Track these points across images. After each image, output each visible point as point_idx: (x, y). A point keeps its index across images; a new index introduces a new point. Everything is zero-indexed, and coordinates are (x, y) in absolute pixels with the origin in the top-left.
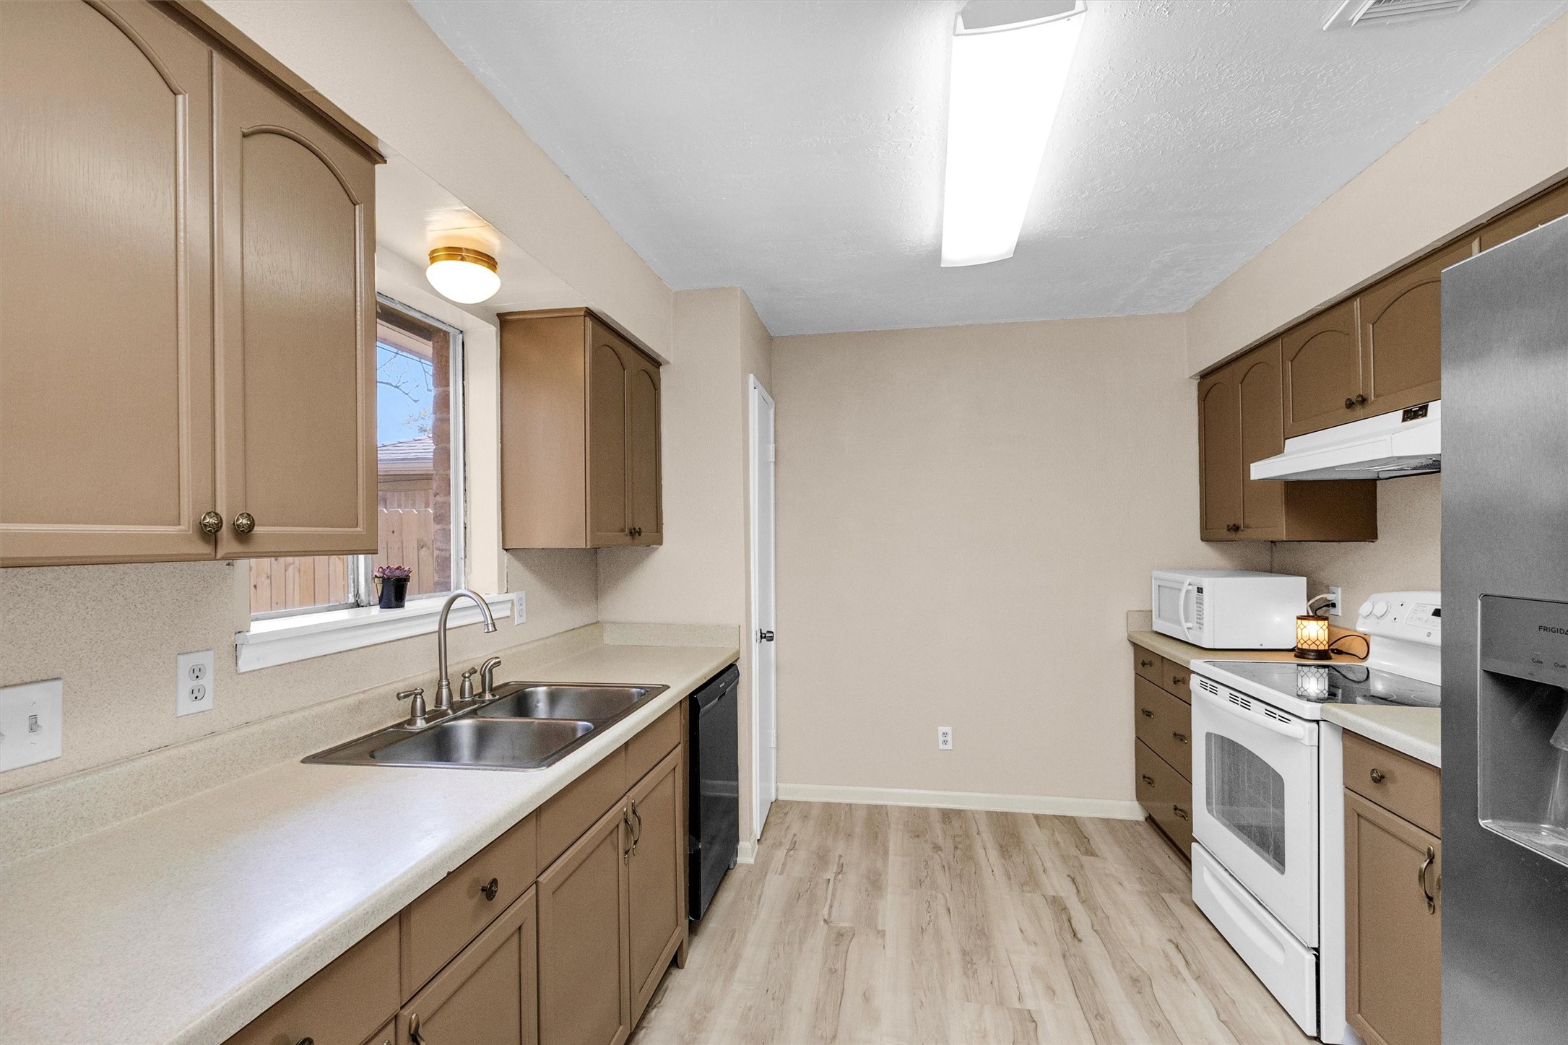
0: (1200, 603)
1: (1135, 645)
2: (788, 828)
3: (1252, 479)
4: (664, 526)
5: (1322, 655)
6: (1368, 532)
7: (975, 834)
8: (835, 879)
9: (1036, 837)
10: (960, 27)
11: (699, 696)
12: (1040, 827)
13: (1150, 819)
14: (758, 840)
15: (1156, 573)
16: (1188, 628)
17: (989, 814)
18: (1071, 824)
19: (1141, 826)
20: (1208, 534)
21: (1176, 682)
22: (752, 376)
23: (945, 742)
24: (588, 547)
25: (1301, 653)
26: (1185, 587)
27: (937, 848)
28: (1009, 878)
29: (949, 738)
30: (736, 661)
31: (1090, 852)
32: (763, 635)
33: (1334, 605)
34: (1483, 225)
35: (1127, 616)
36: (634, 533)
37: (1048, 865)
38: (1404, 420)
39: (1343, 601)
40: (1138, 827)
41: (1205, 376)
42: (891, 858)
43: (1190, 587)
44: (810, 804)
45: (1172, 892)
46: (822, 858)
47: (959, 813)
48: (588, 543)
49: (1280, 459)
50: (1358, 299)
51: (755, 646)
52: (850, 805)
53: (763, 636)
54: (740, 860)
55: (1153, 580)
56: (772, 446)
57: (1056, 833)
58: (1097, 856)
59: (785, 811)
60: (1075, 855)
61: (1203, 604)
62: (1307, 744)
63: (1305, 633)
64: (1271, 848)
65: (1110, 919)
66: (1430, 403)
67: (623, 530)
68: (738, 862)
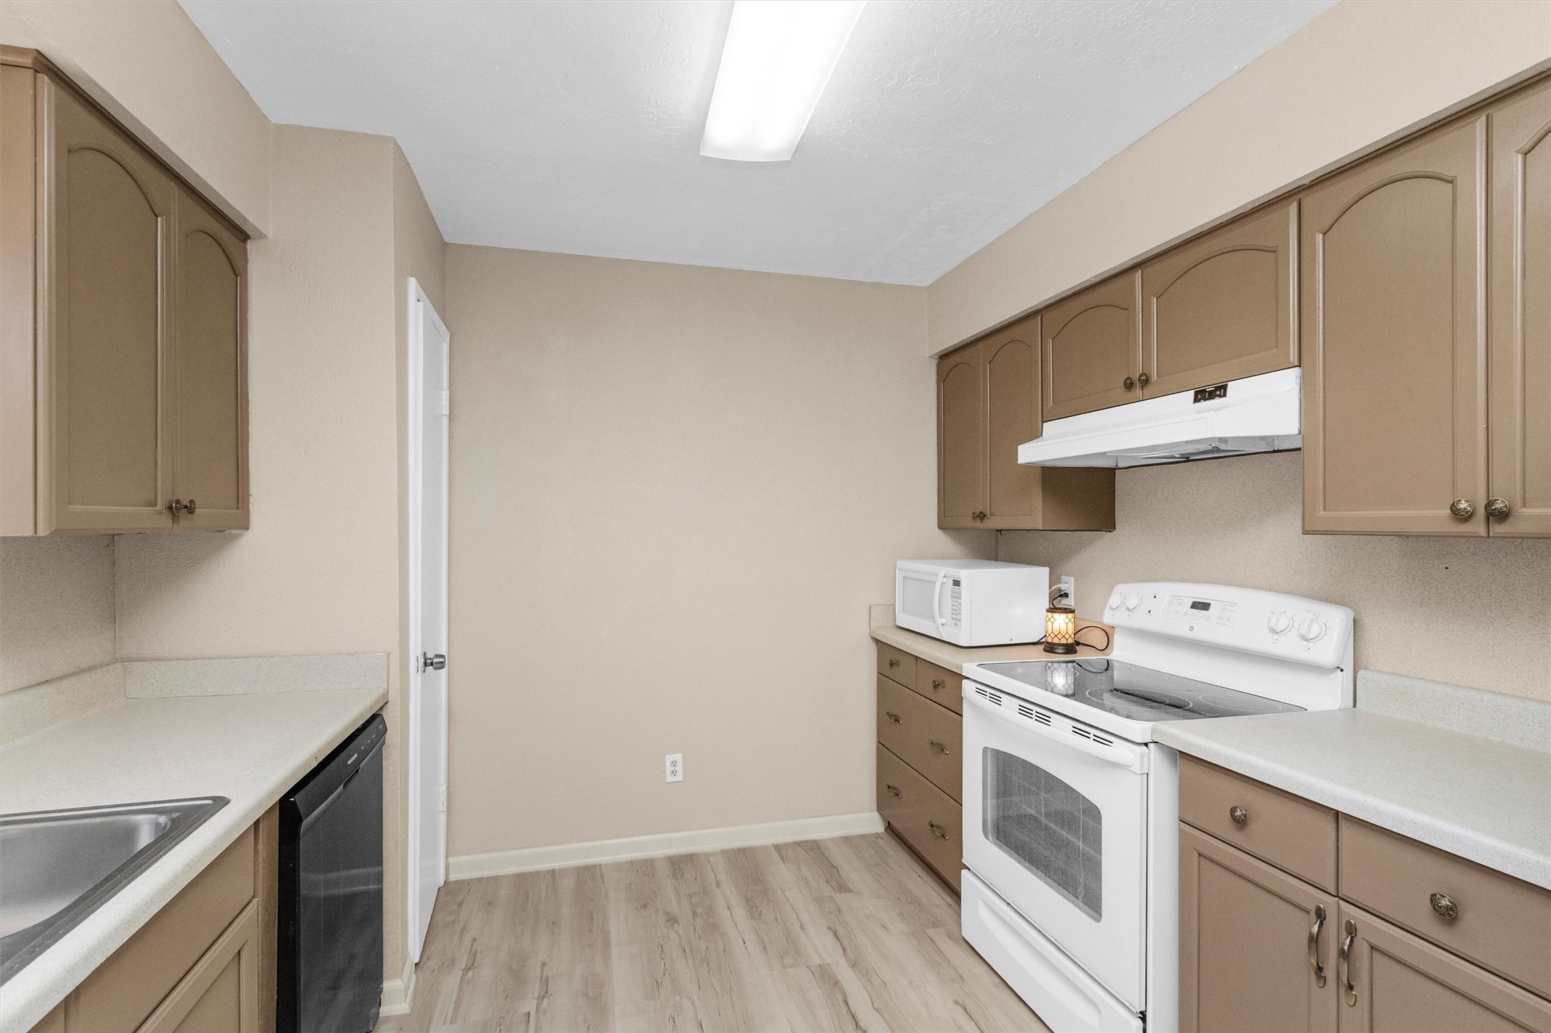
0: (957, 597)
1: (877, 641)
2: (464, 928)
3: (1019, 462)
4: (251, 500)
5: (1070, 649)
6: (1106, 522)
7: (714, 887)
8: (537, 1010)
9: (783, 876)
11: (298, 799)
12: (784, 862)
13: (889, 827)
14: (416, 964)
15: (900, 564)
16: (942, 624)
17: (725, 853)
18: (813, 849)
19: (882, 839)
20: (946, 523)
21: (936, 686)
22: (413, 283)
23: (674, 773)
24: (41, 533)
25: (1050, 648)
26: (940, 580)
27: (672, 920)
28: (765, 948)
29: (679, 767)
30: (382, 708)
31: (843, 888)
32: (429, 661)
33: (1066, 595)
34: (1305, 187)
35: (870, 610)
36: (179, 509)
37: (805, 917)
38: (1196, 400)
39: (1076, 591)
40: (880, 841)
41: (944, 357)
42: (615, 951)
43: (945, 580)
44: (495, 880)
45: (937, 926)
46: (516, 973)
47: (691, 858)
48: (40, 526)
49: (1036, 444)
50: (1140, 271)
51: (415, 679)
52: (552, 873)
53: (428, 663)
54: (385, 1010)
55: (897, 570)
56: (445, 395)
57: (803, 868)
58: (852, 892)
59: (460, 898)
60: (829, 894)
61: (960, 599)
62: (1138, 773)
63: (1056, 626)
64: (1081, 889)
65: (888, 986)
66: (1229, 383)
67: (152, 503)
68: (380, 1015)
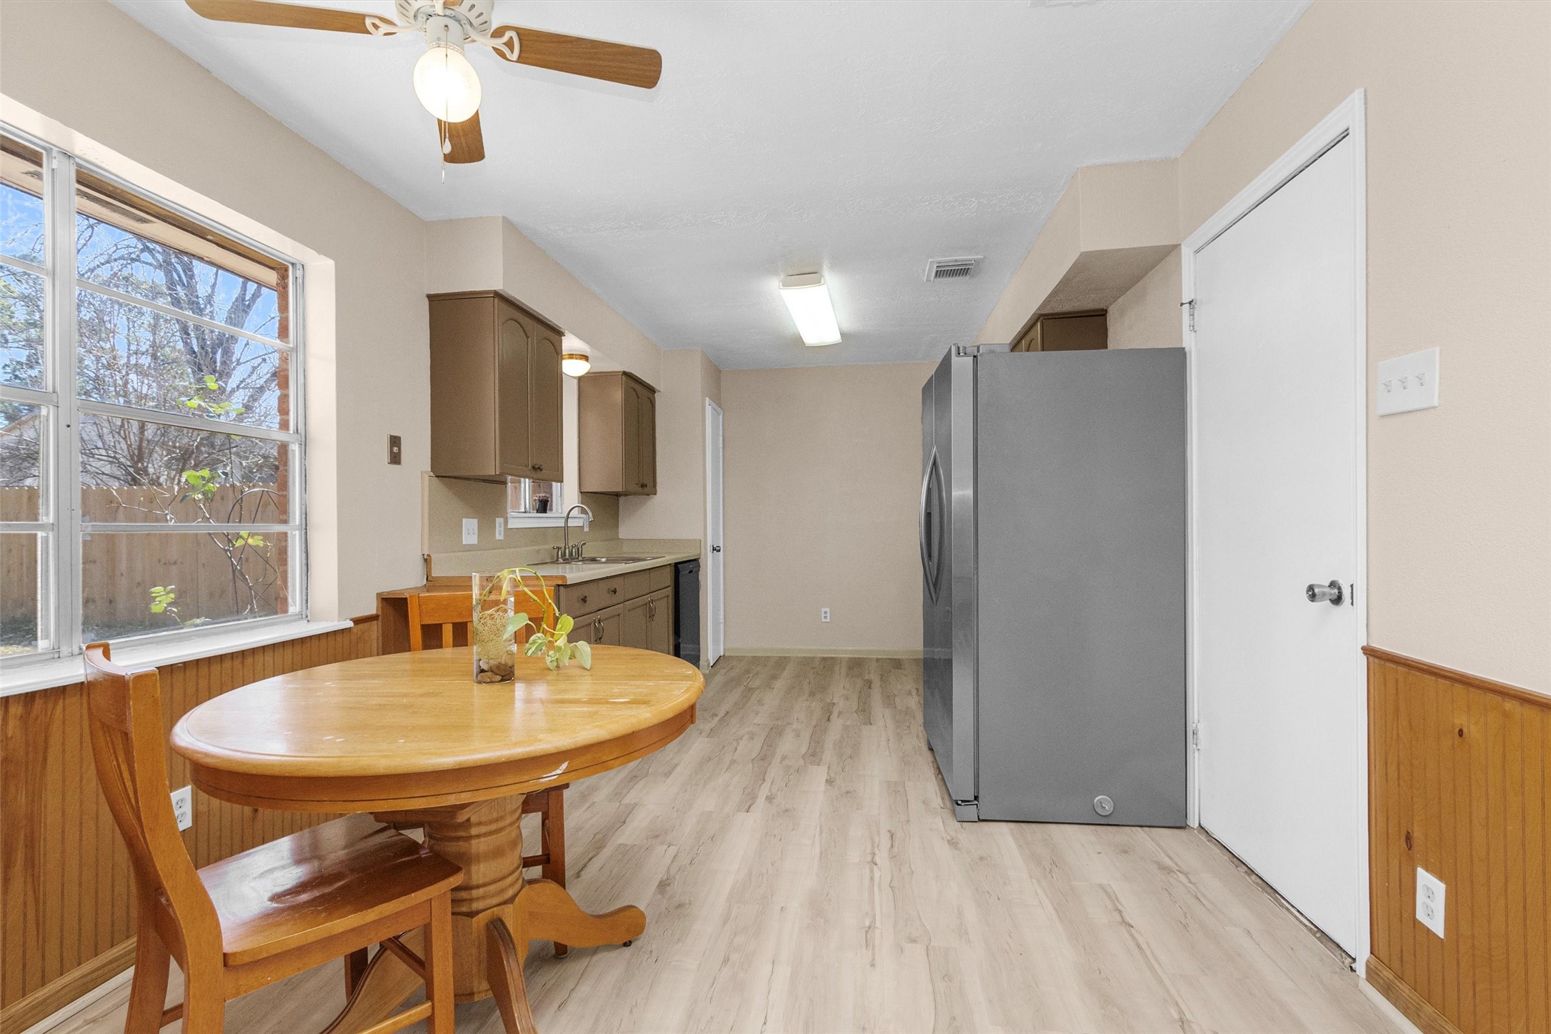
4: (657, 486)
7: (837, 668)
10: (781, 286)
12: (877, 662)
17: (851, 658)
22: (707, 398)
23: (825, 617)
28: (848, 675)
29: (828, 615)
30: (699, 557)
36: (643, 487)
44: (744, 657)
47: (833, 658)
51: (710, 554)
53: (714, 549)
67: (638, 485)
